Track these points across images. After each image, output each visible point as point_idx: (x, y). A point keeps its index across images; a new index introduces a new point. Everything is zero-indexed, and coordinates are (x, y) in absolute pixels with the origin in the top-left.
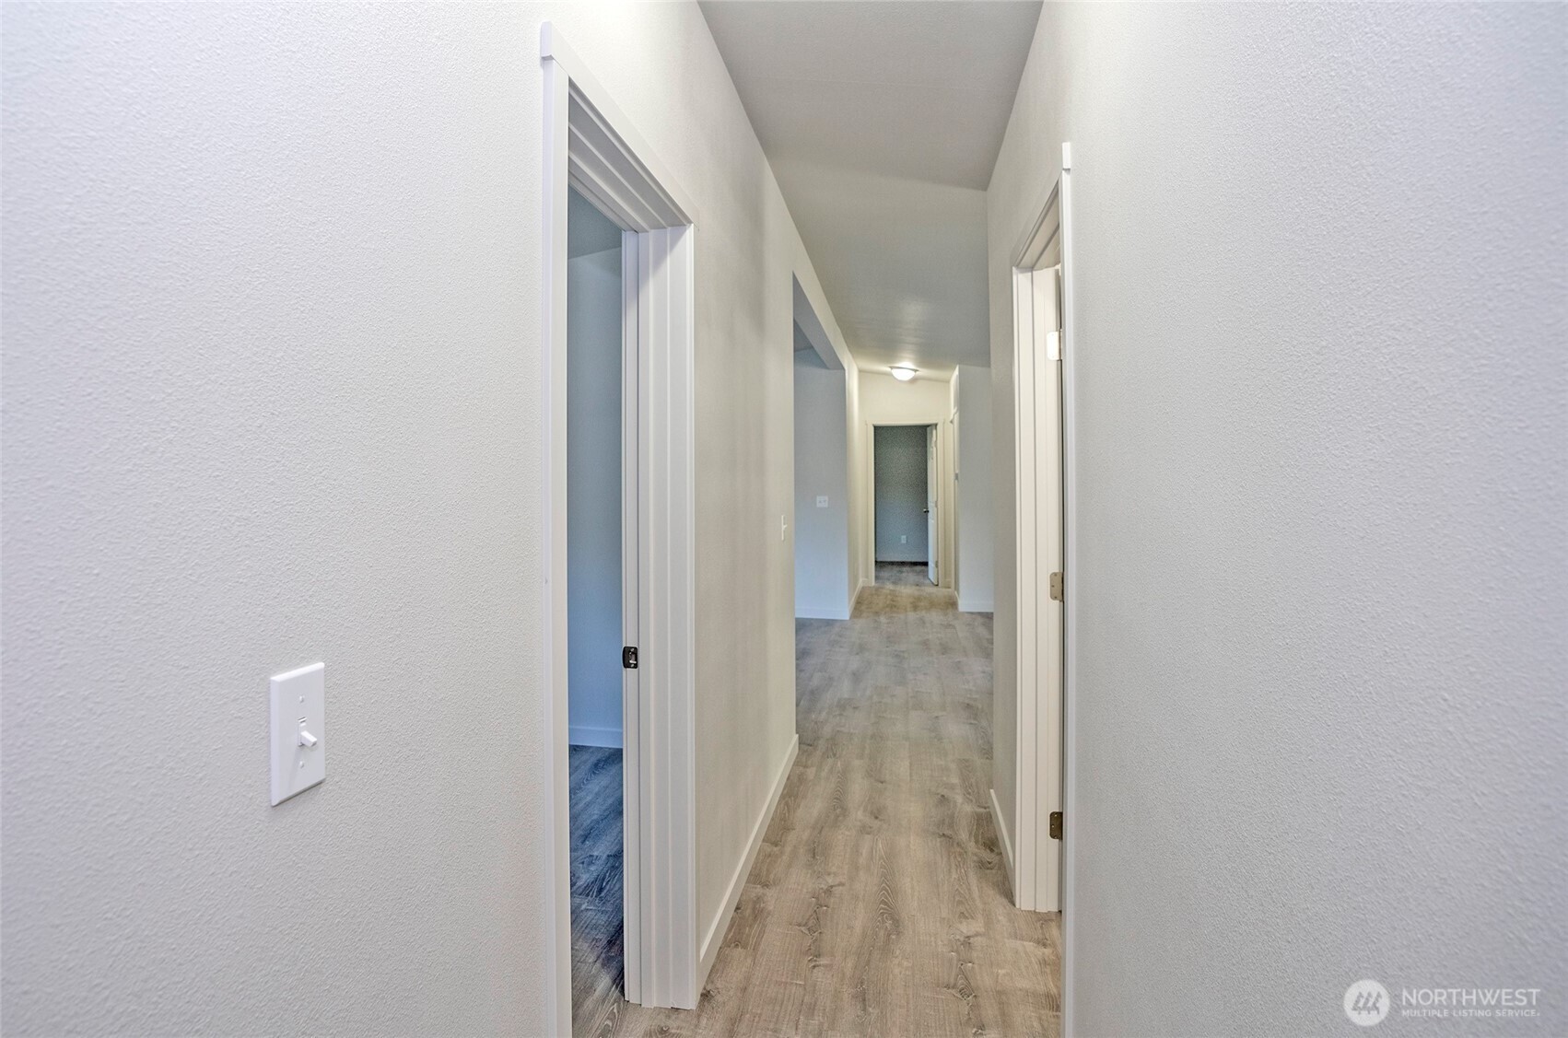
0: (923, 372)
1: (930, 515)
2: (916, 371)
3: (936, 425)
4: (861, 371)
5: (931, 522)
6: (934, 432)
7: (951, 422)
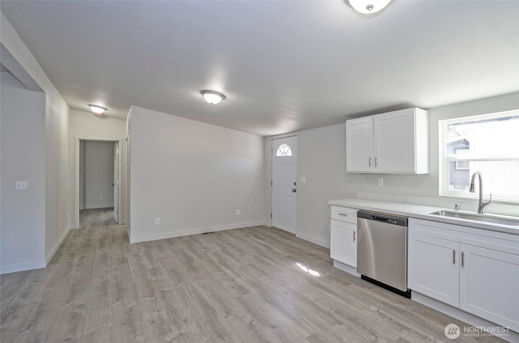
0: (111, 111)
1: (115, 187)
2: (106, 109)
3: (118, 141)
4: (71, 108)
5: (115, 191)
6: (117, 145)
7: (126, 140)
